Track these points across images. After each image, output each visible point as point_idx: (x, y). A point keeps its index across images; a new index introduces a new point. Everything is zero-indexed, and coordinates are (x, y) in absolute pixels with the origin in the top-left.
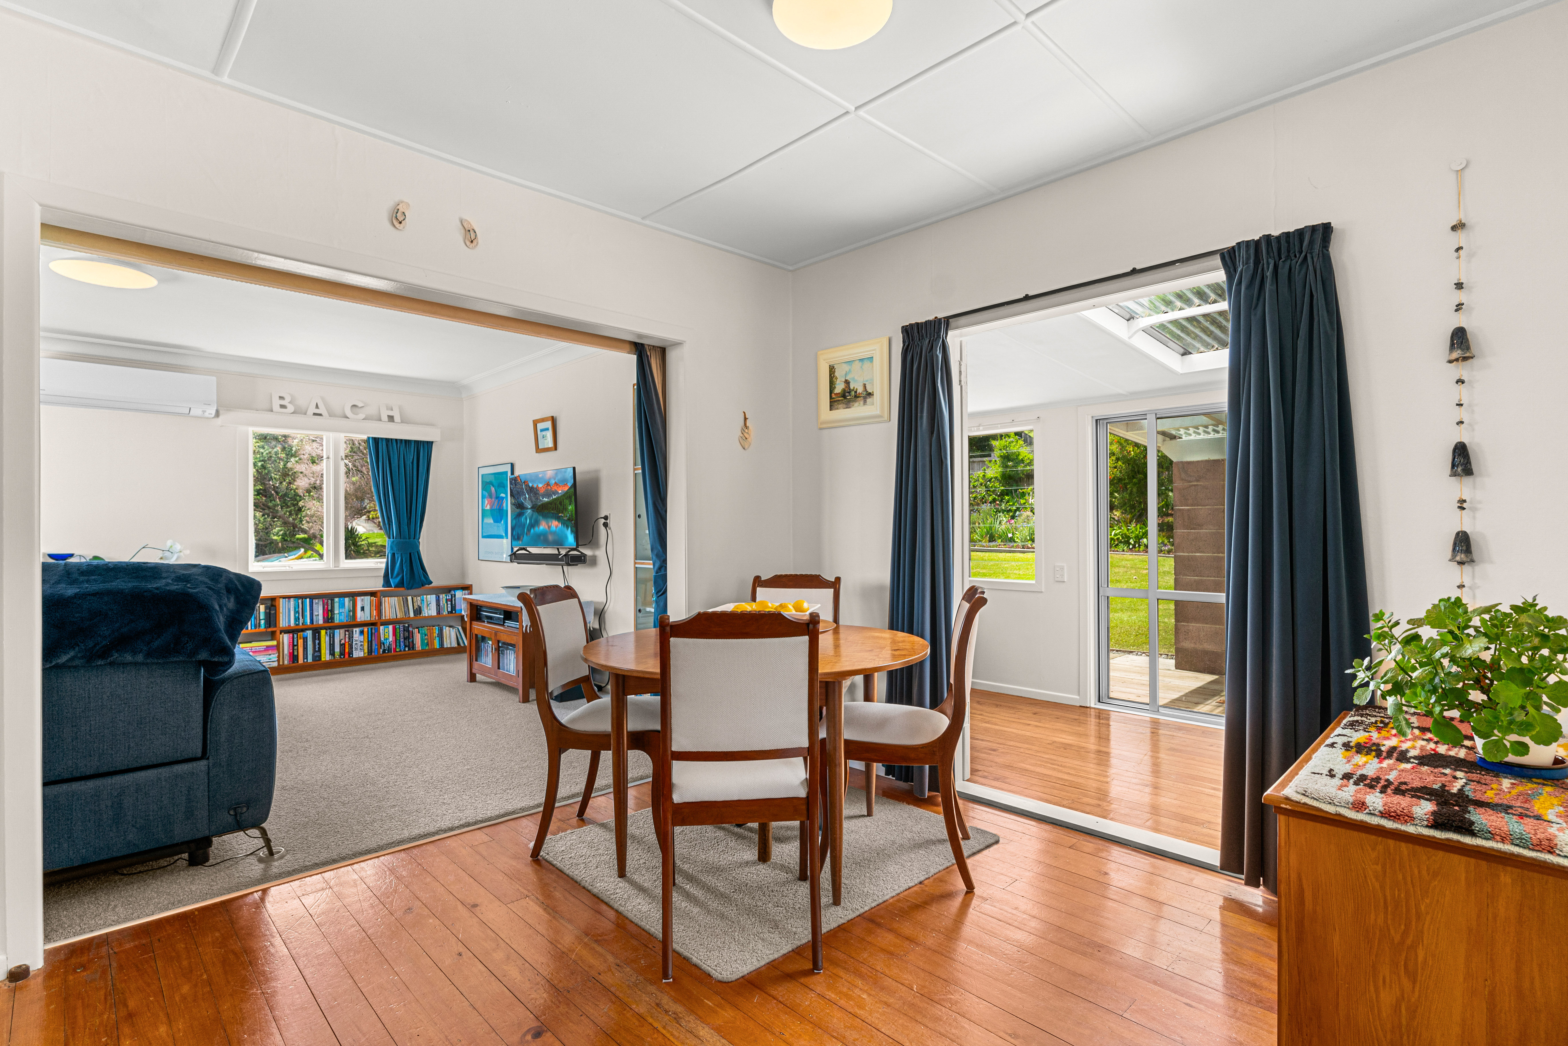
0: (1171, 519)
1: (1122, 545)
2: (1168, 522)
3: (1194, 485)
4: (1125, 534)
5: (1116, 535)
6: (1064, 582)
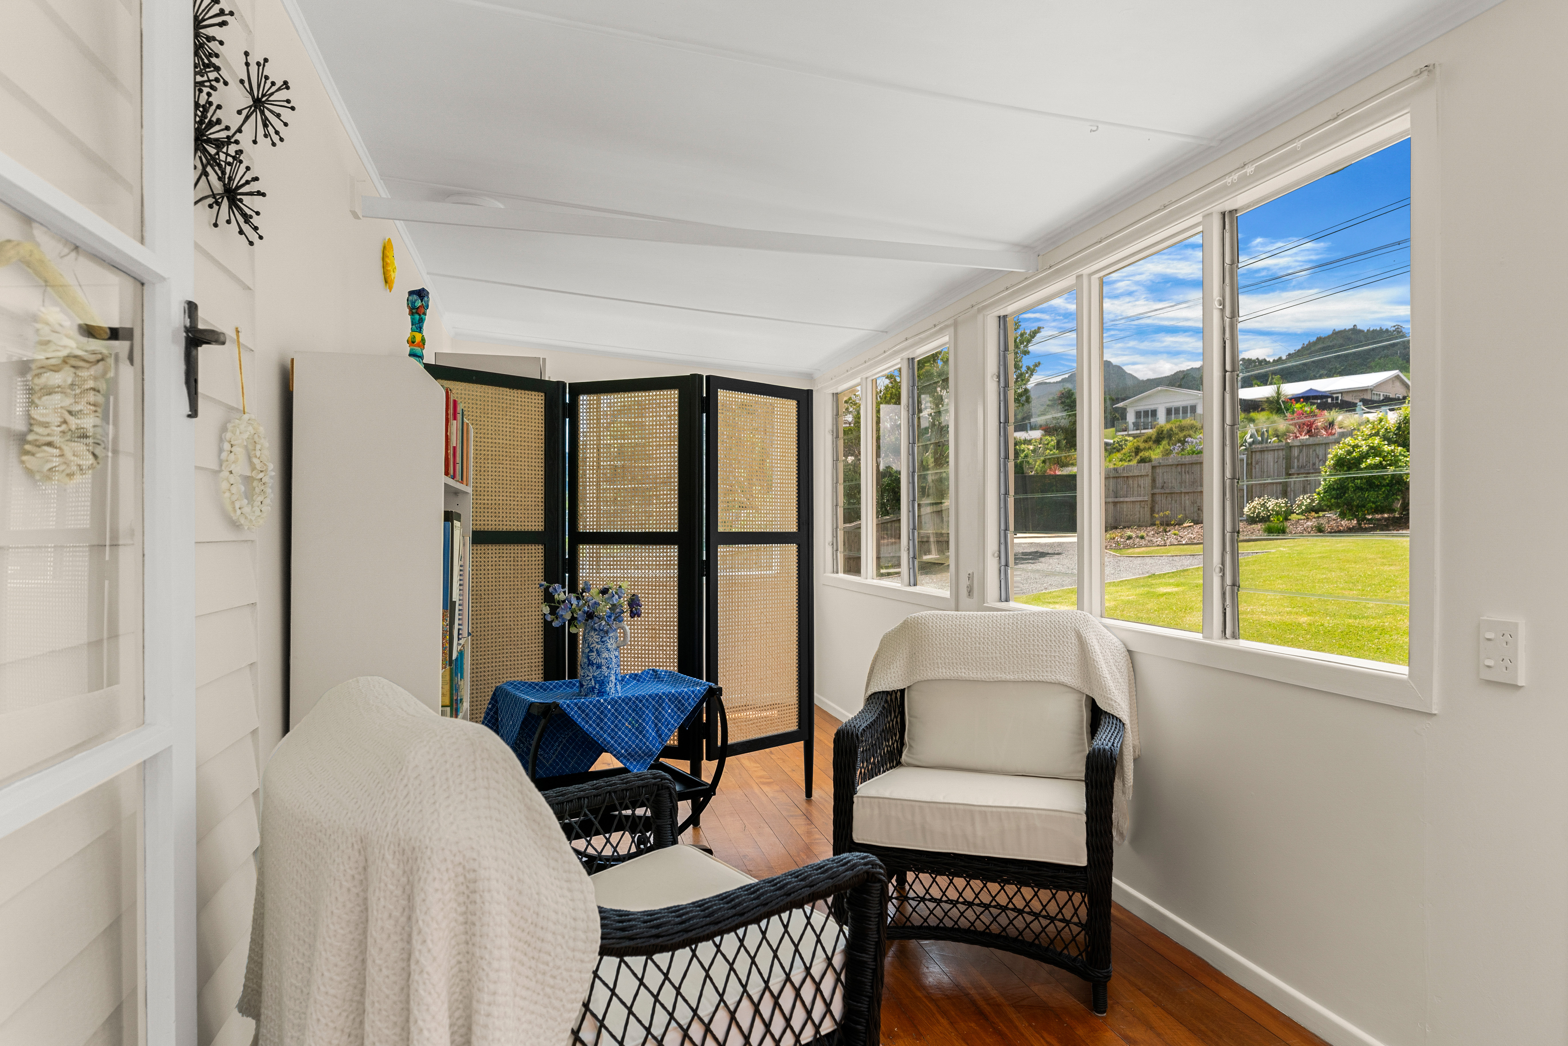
6: (1517, 687)
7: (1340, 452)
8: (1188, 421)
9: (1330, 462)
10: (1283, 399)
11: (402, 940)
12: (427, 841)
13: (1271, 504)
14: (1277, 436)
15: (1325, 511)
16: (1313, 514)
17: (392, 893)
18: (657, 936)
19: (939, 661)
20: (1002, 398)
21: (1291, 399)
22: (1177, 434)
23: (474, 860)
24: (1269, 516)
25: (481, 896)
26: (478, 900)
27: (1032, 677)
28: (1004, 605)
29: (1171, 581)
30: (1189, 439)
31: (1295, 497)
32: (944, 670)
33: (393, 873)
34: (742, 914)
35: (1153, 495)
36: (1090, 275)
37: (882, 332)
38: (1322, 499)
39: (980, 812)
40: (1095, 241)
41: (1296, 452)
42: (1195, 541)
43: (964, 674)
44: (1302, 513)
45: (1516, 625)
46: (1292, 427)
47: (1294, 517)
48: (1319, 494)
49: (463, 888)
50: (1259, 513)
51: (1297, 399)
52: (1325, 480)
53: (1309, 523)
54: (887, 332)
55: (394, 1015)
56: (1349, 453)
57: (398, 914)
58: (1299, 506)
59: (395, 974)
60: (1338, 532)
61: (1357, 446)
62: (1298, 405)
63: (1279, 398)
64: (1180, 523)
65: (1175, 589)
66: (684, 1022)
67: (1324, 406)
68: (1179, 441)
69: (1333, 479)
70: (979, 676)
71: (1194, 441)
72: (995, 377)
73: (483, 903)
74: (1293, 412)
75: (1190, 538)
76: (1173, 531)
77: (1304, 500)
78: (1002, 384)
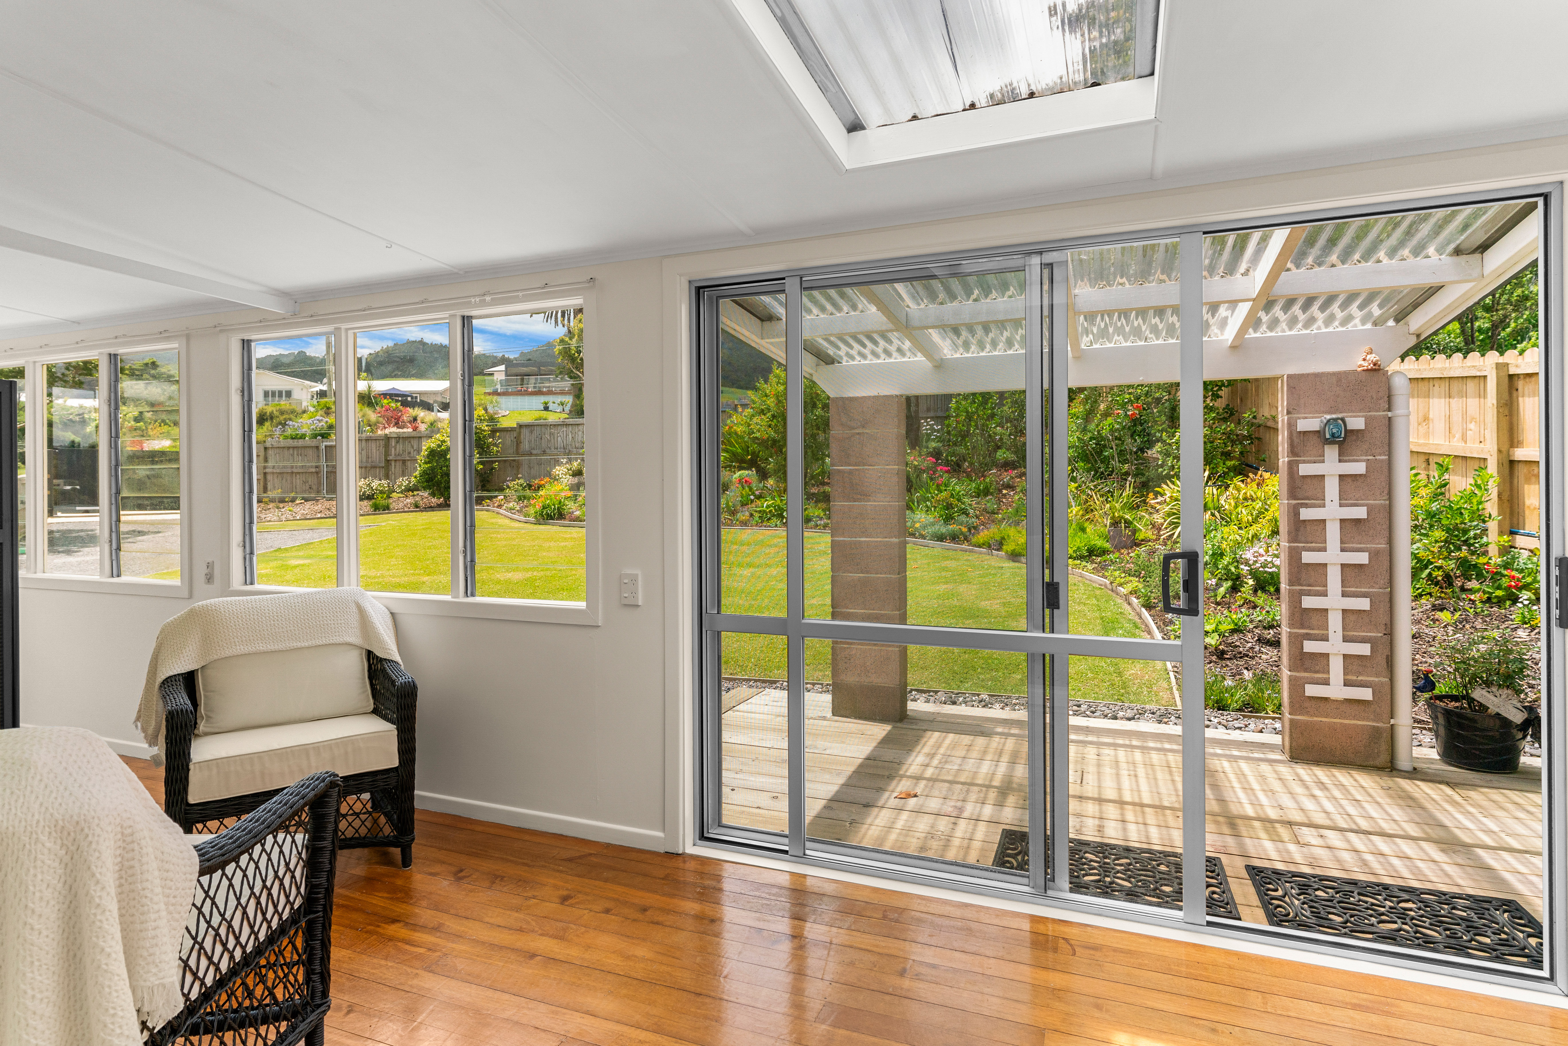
0: (827, 489)
1: (775, 519)
2: (824, 492)
3: (858, 434)
4: (778, 506)
5: (768, 507)
6: (638, 606)
7: (433, 445)
8: (284, 404)
9: (424, 453)
10: (373, 394)
11: (58, 902)
12: (93, 813)
13: (375, 484)
14: (370, 426)
15: (418, 490)
16: (411, 493)
17: (49, 866)
18: (223, 855)
19: (236, 640)
20: (246, 410)
21: (380, 395)
22: (277, 417)
23: (129, 818)
24: (373, 495)
25: (139, 844)
26: (136, 848)
27: (324, 641)
28: (249, 588)
29: (301, 554)
30: (291, 423)
31: (395, 479)
32: (242, 647)
33: (49, 850)
34: (269, 827)
35: (265, 474)
36: (347, 330)
37: (74, 322)
38: (419, 482)
39: (314, 748)
40: (360, 308)
41: (393, 442)
42: (308, 517)
43: (262, 647)
44: (401, 492)
45: (637, 575)
46: (381, 419)
47: (394, 495)
48: (416, 477)
49: (120, 843)
50: (365, 492)
51: (385, 395)
52: (420, 466)
53: (408, 501)
54: (79, 323)
55: (53, 966)
56: (439, 446)
57: (55, 882)
58: (399, 486)
59: (53, 932)
60: (430, 508)
61: (444, 441)
62: (385, 401)
63: (369, 394)
64: (293, 500)
65: (307, 562)
66: (216, 926)
67: (405, 404)
68: (280, 423)
69: (426, 466)
70: (276, 647)
71: (296, 425)
72: (239, 392)
73: (141, 848)
74: (382, 406)
75: (302, 515)
76: (286, 508)
77: (403, 482)
78: (246, 398)
